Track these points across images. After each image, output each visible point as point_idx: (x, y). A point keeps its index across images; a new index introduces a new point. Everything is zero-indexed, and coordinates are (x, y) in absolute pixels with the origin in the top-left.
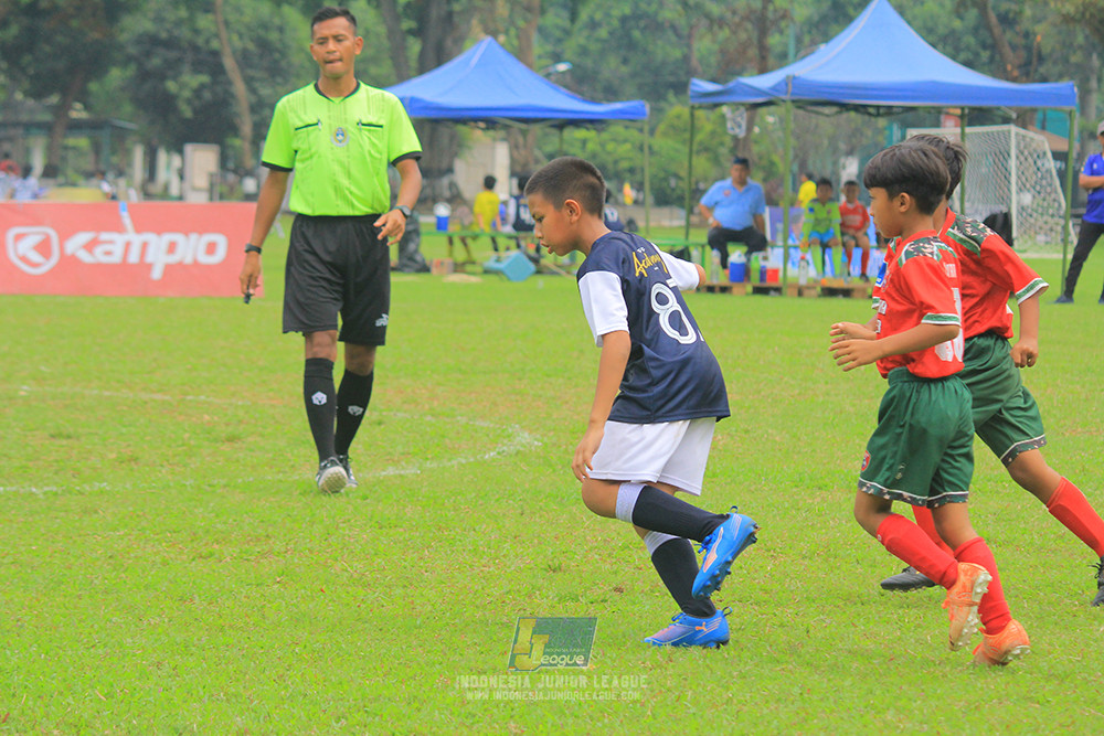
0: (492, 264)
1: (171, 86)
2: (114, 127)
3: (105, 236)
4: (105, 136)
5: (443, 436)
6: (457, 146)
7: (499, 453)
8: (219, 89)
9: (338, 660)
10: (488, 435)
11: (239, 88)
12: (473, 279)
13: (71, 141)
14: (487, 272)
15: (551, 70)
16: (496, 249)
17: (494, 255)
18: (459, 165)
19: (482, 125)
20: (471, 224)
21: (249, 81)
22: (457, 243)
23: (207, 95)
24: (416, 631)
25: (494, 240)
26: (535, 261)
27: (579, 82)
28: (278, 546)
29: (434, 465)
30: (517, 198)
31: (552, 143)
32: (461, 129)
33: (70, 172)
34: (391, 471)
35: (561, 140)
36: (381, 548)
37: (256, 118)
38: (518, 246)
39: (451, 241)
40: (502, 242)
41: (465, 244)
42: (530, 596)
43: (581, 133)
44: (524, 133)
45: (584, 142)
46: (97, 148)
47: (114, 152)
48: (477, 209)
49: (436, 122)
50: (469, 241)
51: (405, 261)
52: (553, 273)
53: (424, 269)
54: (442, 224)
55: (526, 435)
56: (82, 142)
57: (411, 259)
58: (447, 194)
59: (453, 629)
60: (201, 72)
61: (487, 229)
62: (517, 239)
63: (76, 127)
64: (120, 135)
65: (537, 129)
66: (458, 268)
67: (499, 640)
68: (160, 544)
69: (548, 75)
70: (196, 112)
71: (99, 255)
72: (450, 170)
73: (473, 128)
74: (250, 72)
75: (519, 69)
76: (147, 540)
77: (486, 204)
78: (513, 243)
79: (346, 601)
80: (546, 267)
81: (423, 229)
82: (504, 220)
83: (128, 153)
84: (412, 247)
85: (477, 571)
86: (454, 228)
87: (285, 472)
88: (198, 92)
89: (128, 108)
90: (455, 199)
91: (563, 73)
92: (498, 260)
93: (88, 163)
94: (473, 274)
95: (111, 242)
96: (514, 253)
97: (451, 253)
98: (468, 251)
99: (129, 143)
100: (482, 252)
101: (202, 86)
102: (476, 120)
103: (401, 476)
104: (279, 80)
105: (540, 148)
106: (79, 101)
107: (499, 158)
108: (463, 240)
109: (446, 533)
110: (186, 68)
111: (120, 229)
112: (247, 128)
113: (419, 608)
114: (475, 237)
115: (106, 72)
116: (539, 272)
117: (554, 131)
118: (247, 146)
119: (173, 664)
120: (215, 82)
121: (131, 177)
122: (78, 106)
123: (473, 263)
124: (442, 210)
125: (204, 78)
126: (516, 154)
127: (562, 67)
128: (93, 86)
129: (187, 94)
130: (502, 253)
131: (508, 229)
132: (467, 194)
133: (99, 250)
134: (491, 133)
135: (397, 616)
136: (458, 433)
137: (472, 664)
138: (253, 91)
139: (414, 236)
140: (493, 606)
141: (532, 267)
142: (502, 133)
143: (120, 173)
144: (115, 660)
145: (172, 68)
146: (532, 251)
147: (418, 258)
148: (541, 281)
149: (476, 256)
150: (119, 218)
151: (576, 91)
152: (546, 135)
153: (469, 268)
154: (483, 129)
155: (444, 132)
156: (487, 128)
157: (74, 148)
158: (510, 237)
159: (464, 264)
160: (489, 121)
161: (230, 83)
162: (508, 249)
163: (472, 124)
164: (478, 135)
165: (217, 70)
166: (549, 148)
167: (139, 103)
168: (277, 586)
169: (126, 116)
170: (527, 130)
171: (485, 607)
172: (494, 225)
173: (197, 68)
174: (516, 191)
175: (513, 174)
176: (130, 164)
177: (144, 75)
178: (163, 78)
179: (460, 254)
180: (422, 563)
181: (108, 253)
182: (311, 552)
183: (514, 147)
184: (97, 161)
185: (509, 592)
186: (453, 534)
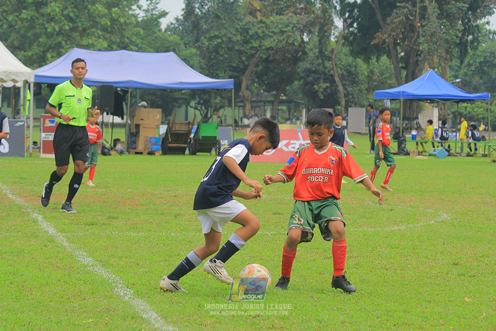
0: (432, 152)
1: (316, 87)
2: (295, 102)
3: (292, 142)
4: (292, 105)
5: (415, 215)
6: (420, 109)
7: (435, 222)
8: (333, 88)
9: (377, 296)
10: (431, 215)
11: (341, 88)
12: (425, 158)
13: (280, 108)
14: (430, 155)
15: (454, 81)
16: (434, 147)
17: (433, 149)
18: (420, 116)
19: (429, 101)
20: (425, 138)
21: (344, 85)
22: (419, 145)
23: (329, 90)
24: (405, 286)
25: (433, 143)
26: (448, 151)
27: (464, 86)
28: (355, 255)
29: (412, 225)
30: (442, 128)
31: (454, 108)
32: (421, 103)
33: (280, 118)
34: (396, 227)
35: (458, 107)
36: (392, 256)
37: (346, 99)
38: (442, 146)
39: (417, 144)
40: (436, 144)
41: (422, 145)
42: (447, 274)
43: (465, 105)
44: (444, 104)
45: (466, 108)
46: (289, 110)
47: (295, 111)
48: (427, 132)
49: (412, 100)
50: (424, 144)
51: (400, 151)
52: (455, 156)
53: (408, 154)
54: (414, 138)
55: (445, 215)
56: (285, 108)
57: (403, 150)
58: (416, 126)
59: (419, 285)
60: (327, 82)
61: (431, 139)
62: (441, 143)
63: (282, 102)
64: (298, 105)
65: (449, 103)
66: (420, 153)
67: (436, 290)
68: (312, 253)
69: (453, 83)
70: (324, 96)
71: (290, 148)
72: (417, 118)
73: (425, 102)
74: (344, 82)
75: (442, 81)
76: (308, 252)
77: (430, 130)
78: (440, 145)
79: (380, 275)
80: (452, 153)
81: (407, 139)
82: (437, 136)
83: (301, 112)
84: (403, 146)
85: (427, 264)
86: (418, 139)
87: (357, 228)
88: (325, 89)
89: (300, 95)
90: (419, 128)
91: (458, 82)
92: (434, 151)
93: (286, 115)
94: (426, 156)
95: (295, 144)
96: (440, 148)
97: (417, 148)
98: (423, 148)
99: (301, 108)
100: (428, 147)
101: (327, 87)
102: (427, 100)
103: (399, 229)
104: (355, 85)
105: (450, 110)
106: (282, 93)
107: (435, 114)
108: (422, 144)
109: (416, 250)
110: (321, 81)
111: (298, 139)
112: (343, 103)
113: (406, 278)
114: (426, 142)
115: (293, 82)
116: (449, 155)
117: (455, 103)
118: (343, 109)
119: (318, 297)
120: (331, 86)
121: (301, 121)
122: (282, 95)
123: (426, 152)
124: (414, 132)
125: (328, 85)
126: (441, 112)
127: (458, 80)
128: (288, 88)
129: (321, 90)
130: (436, 148)
131: (438, 139)
132: (423, 127)
133: (290, 147)
134: (432, 104)
135: (398, 280)
136: (420, 214)
137: (426, 299)
138: (346, 89)
139: (404, 141)
140: (433, 277)
141: (447, 153)
142: (436, 105)
143: (298, 119)
144: (297, 295)
145: (316, 81)
146: (447, 147)
147: (405, 150)
148: (450, 158)
149: (426, 149)
150: (298, 135)
151: (463, 89)
152: (452, 105)
153: (424, 154)
154: (429, 103)
155: (415, 104)
156: (430, 103)
157: (281, 110)
158: (439, 143)
159: (422, 152)
160: (431, 100)
161: (337, 86)
162: (438, 147)
163: (425, 101)
164: (427, 105)
165: (333, 82)
166: (453, 110)
167: (304, 93)
168: (355, 269)
169: (300, 98)
170: (445, 103)
171: (430, 278)
172: (433, 138)
173: (325, 81)
174: (440, 126)
175: (439, 120)
176: (301, 116)
177: (306, 83)
178: (313, 84)
179: (420, 149)
180: (407, 261)
181: (294, 148)
182: (367, 257)
183: (440, 110)
184: (289, 115)
185: (439, 272)
186: (418, 251)
